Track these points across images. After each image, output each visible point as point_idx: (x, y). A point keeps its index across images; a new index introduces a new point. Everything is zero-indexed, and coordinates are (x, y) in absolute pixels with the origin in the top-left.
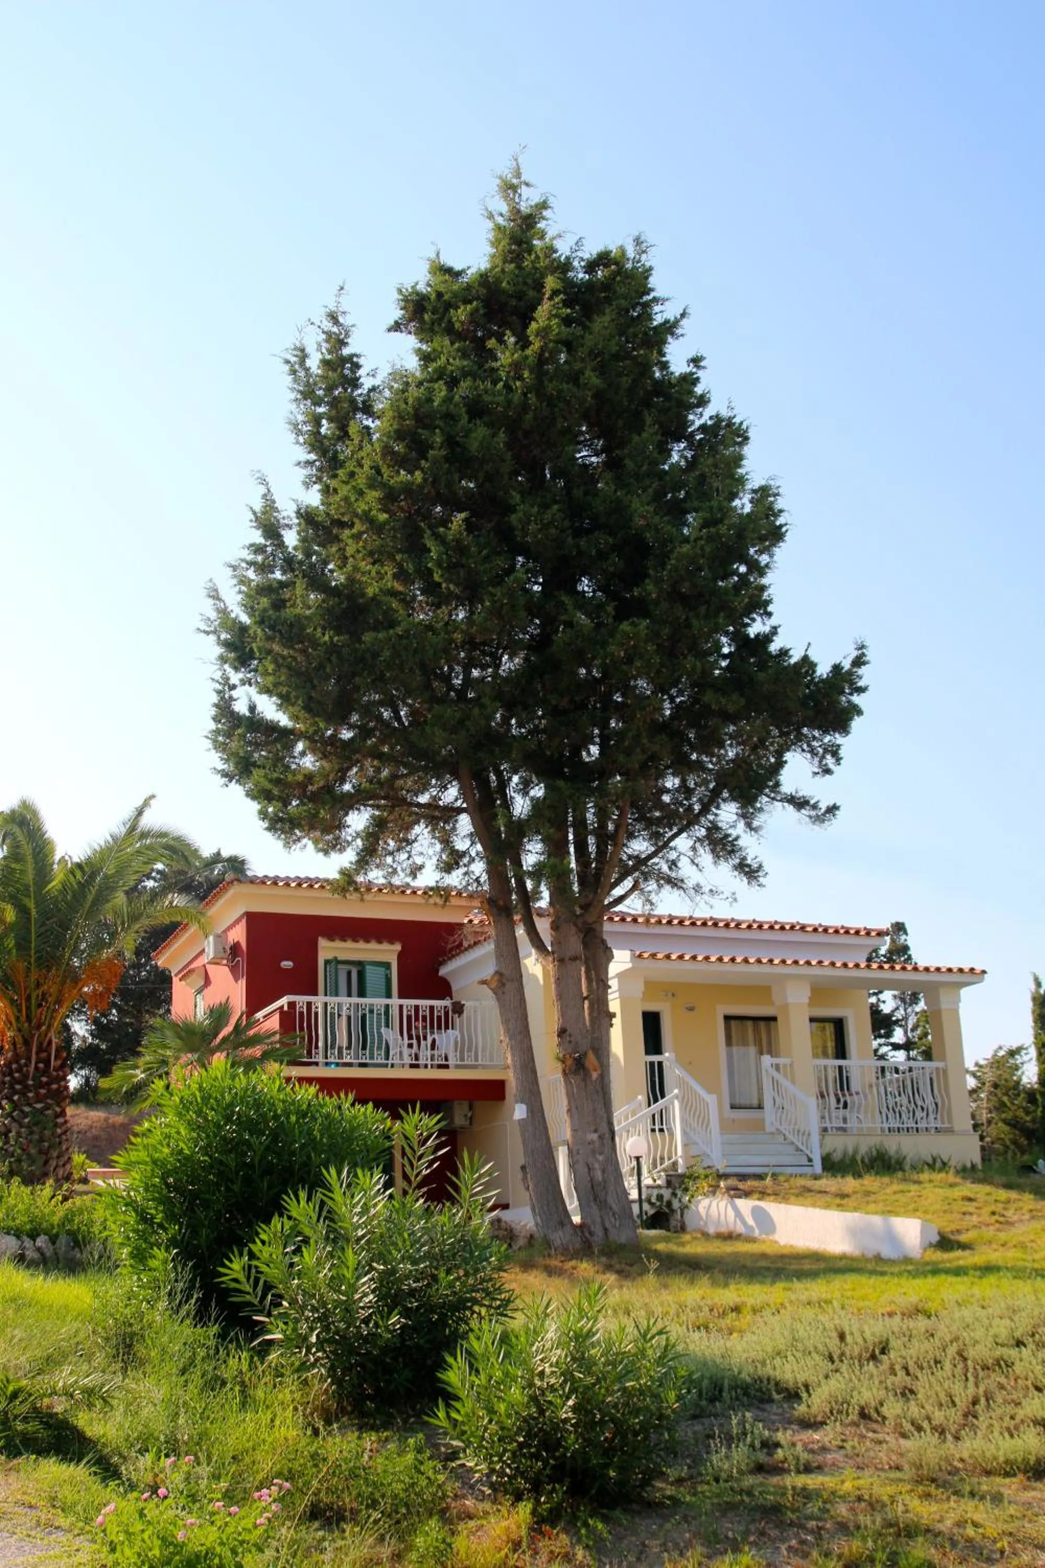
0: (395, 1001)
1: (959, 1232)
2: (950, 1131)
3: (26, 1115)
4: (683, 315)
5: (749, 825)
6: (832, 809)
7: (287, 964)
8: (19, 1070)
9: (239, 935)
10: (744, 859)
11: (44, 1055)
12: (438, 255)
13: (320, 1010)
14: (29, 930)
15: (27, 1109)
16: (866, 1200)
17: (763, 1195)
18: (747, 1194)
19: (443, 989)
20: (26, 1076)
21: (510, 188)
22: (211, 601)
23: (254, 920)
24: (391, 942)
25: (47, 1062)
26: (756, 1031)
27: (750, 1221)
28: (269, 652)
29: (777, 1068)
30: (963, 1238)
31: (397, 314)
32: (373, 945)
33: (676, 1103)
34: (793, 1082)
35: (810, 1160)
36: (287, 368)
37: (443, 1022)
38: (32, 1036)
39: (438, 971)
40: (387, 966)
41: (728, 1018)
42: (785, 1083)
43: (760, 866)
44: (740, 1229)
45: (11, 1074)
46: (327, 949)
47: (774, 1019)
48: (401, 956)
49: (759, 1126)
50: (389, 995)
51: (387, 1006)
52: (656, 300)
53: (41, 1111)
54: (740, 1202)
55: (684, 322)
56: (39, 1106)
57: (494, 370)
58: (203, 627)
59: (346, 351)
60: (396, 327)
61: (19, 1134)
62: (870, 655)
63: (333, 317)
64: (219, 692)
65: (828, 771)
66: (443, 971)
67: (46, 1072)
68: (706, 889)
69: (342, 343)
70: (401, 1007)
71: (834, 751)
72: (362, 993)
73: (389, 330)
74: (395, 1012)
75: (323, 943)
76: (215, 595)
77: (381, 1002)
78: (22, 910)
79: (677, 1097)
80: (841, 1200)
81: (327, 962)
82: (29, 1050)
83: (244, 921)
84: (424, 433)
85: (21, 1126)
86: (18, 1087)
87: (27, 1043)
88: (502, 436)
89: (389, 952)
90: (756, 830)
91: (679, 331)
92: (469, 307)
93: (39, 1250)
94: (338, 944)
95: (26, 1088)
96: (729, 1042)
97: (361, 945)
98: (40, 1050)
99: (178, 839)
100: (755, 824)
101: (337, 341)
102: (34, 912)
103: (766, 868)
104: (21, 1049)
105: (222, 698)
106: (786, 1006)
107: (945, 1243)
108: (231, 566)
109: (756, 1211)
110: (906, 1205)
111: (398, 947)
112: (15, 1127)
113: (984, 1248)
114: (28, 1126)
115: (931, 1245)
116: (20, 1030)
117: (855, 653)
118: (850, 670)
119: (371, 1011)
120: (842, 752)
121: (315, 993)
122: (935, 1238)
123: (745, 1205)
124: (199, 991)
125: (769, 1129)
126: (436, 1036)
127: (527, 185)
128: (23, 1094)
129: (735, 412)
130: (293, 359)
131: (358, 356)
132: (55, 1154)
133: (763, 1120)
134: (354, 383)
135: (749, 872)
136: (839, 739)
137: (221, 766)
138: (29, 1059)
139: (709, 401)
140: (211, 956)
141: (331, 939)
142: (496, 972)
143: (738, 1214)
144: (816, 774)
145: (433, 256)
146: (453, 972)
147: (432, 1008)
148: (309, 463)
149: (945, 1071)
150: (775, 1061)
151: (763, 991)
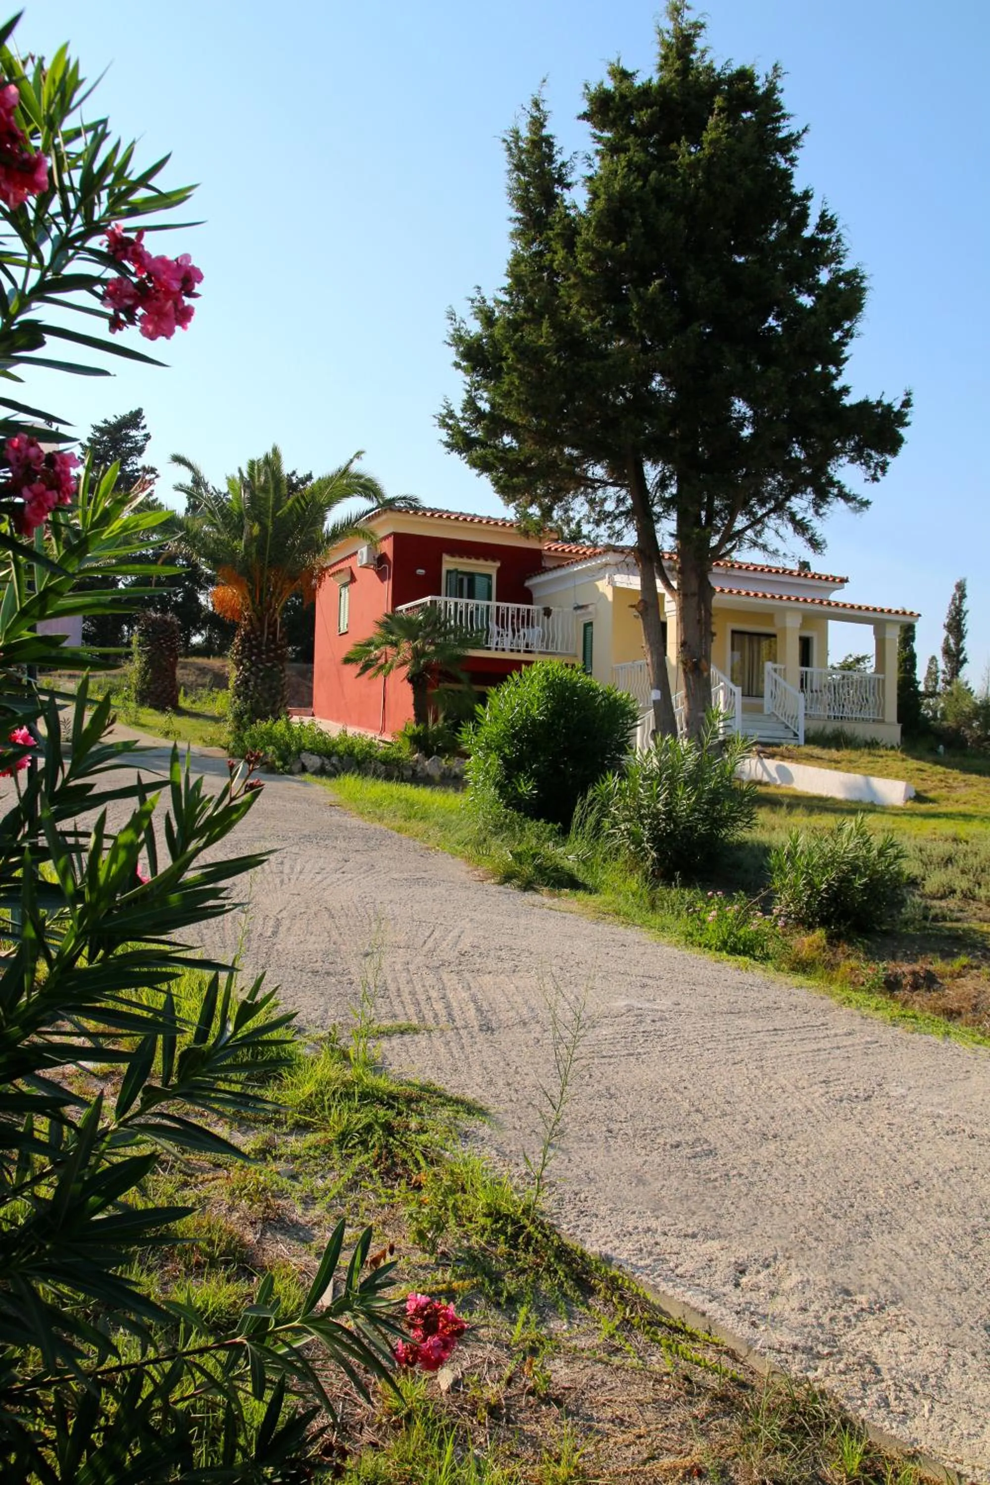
0: (494, 604)
1: (925, 791)
2: (882, 721)
3: (261, 670)
4: (804, 131)
5: (817, 512)
6: (866, 504)
7: (420, 572)
8: (256, 639)
9: (387, 548)
10: (813, 535)
11: (272, 629)
12: (619, 60)
13: (452, 608)
14: (266, 542)
15: (261, 666)
16: (851, 766)
17: (783, 757)
18: (772, 756)
19: (527, 597)
20: (260, 644)
21: (676, 11)
22: (449, 322)
23: (399, 539)
24: (494, 560)
25: (274, 634)
26: (751, 642)
27: (775, 774)
28: (516, 370)
29: (775, 670)
30: (931, 795)
31: (584, 106)
32: (481, 562)
33: (721, 693)
34: (785, 679)
35: (796, 735)
36: (504, 145)
37: (527, 620)
38: (264, 616)
39: (524, 582)
40: (489, 577)
41: (734, 632)
42: (780, 680)
43: (824, 541)
44: (766, 778)
45: (250, 641)
46: (449, 563)
47: (774, 636)
48: (499, 571)
49: (760, 709)
50: (490, 599)
51: (488, 607)
52: (784, 116)
53: (271, 668)
54: (767, 762)
55: (805, 136)
56: (269, 665)
57: (674, 167)
58: (449, 341)
59: (545, 132)
60: (585, 116)
61: (256, 685)
62: (914, 400)
63: (536, 104)
64: (468, 392)
65: (875, 479)
66: (528, 584)
67: (274, 641)
68: (781, 553)
69: (543, 126)
70: (498, 608)
71: (883, 467)
72: (471, 596)
73: (579, 118)
74: (493, 611)
75: (446, 558)
76: (451, 316)
77: (483, 603)
78: (264, 528)
79: (722, 688)
80: (835, 764)
81: (448, 572)
82: (262, 625)
83: (391, 539)
84: (626, 213)
85: (257, 678)
86: (255, 651)
87: (260, 620)
88: (682, 221)
89: (491, 568)
90: (821, 515)
91: (800, 143)
92: (649, 111)
93: (333, 765)
94: (457, 560)
95: (261, 653)
96: (733, 649)
97: (473, 561)
98: (269, 626)
99: (369, 480)
100: (821, 511)
101: (538, 124)
102: (271, 528)
103: (828, 542)
104: (257, 624)
105: (470, 396)
106: (784, 629)
107: (919, 798)
108: (469, 299)
109: (779, 769)
110: (880, 771)
111: (498, 564)
112: (252, 678)
113: (945, 803)
114: (262, 678)
115: (910, 799)
116: (254, 611)
117: (904, 398)
118: (899, 411)
119: (477, 609)
120: (889, 468)
121: (439, 594)
122: (913, 794)
123: (771, 764)
124: (345, 585)
125: (766, 712)
126: (526, 630)
127: (688, 8)
128: (258, 655)
129: (828, 206)
130: (510, 139)
131: (551, 136)
132: (279, 698)
133: (762, 706)
134: (550, 159)
135: (815, 544)
136: (889, 458)
137: (446, 438)
138: (262, 632)
139: (812, 197)
140: (364, 562)
141: (453, 556)
142: (642, 601)
143: (765, 769)
144: (866, 480)
145: (614, 60)
146: (535, 585)
147: (518, 610)
148: (517, 219)
149: (884, 681)
150: (776, 666)
151: (768, 616)
